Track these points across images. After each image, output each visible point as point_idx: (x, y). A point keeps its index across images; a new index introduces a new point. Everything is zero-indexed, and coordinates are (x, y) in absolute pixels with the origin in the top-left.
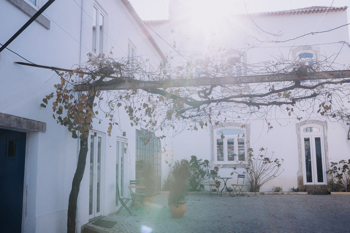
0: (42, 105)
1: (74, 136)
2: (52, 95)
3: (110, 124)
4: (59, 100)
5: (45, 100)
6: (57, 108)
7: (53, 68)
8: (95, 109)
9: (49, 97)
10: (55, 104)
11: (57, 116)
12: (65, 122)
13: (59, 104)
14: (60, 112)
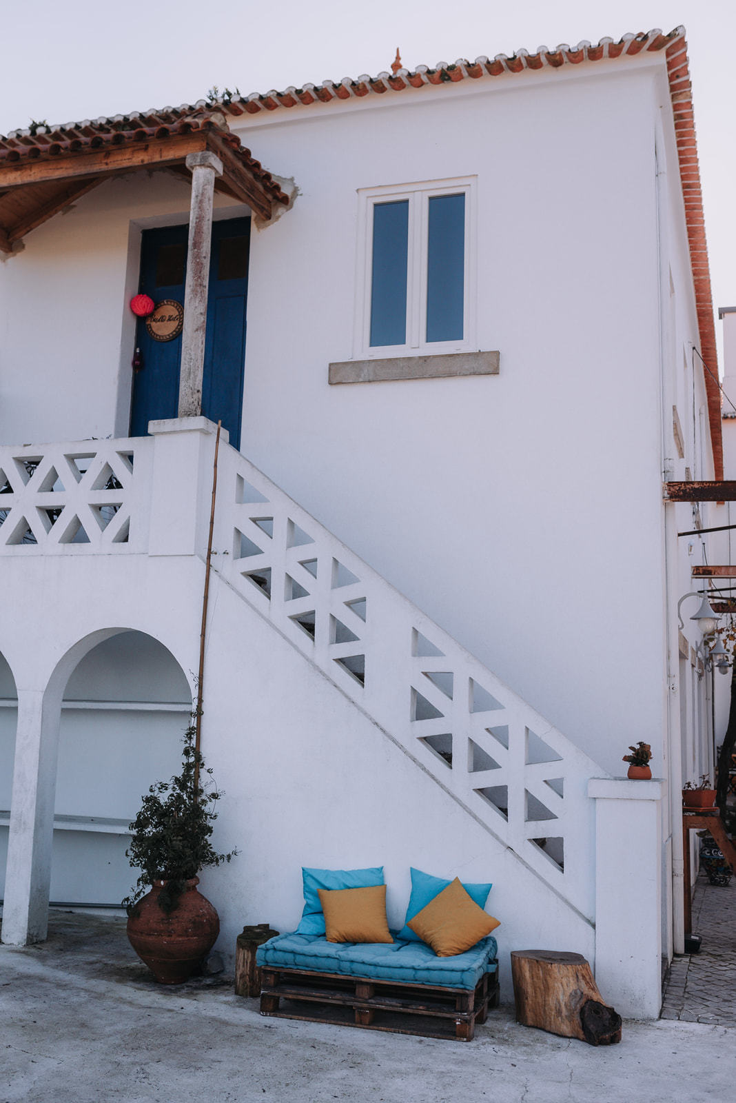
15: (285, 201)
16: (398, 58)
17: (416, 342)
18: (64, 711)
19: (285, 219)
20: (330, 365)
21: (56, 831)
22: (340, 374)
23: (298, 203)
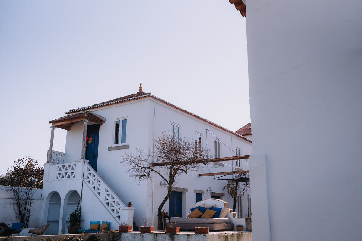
0: (223, 189)
1: (233, 197)
2: (226, 186)
3: (244, 192)
4: (228, 188)
5: (224, 188)
6: (228, 190)
7: (226, 180)
8: (237, 191)
9: (225, 187)
10: (227, 189)
11: (228, 192)
12: (230, 194)
13: (228, 189)
14: (228, 191)
15: (104, 122)
16: (141, 83)
17: (120, 144)
18: (68, 204)
19: (104, 124)
20: (109, 148)
21: (66, 222)
22: (110, 149)
23: (106, 121)
